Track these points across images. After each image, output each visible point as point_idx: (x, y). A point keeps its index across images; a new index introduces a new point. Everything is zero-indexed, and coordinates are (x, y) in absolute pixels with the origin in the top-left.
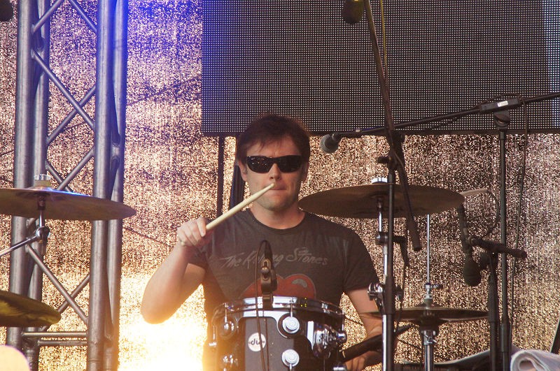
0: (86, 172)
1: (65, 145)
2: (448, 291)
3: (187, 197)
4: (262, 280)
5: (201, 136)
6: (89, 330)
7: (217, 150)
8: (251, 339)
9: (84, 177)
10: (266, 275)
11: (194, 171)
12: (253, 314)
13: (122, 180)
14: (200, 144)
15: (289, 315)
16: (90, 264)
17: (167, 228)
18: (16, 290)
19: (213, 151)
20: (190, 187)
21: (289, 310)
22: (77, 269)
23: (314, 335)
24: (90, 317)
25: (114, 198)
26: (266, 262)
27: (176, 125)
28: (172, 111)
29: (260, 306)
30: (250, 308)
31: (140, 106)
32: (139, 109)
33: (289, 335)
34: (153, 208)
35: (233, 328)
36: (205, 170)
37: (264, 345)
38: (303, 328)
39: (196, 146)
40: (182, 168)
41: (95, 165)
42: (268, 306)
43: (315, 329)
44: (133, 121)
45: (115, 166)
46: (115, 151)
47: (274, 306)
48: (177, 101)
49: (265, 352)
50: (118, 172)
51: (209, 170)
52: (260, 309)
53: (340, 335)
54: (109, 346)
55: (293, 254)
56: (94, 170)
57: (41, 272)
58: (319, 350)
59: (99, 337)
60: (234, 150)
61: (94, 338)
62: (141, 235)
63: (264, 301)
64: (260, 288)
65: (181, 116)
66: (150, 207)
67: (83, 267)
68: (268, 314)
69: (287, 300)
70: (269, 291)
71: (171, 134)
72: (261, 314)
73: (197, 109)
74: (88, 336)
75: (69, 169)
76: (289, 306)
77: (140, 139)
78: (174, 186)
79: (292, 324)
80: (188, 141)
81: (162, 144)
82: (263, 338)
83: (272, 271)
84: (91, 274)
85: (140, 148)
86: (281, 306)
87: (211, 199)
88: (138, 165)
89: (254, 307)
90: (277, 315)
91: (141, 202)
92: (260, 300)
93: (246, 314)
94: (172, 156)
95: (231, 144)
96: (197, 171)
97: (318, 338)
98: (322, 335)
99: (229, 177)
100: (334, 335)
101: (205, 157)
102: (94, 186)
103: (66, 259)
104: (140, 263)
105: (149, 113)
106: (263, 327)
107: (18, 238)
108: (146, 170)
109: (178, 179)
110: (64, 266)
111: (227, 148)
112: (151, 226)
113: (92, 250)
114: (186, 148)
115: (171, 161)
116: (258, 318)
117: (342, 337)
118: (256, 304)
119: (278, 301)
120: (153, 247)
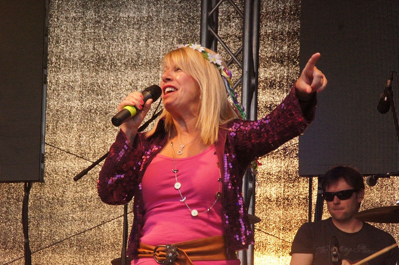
5: (299, 177)
17: (280, 230)
26: (335, 249)
45: (250, 194)
46: (250, 185)
60: (317, 185)
87: (305, 213)
95: (315, 180)
99: (314, 200)
108: (268, 197)
109: (286, 202)
111: (314, 184)
114: (291, 185)
120: (272, 240)
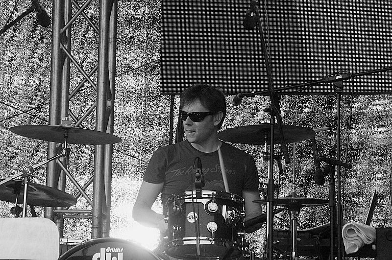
0: (93, 117)
1: (80, 101)
2: (306, 188)
3: (151, 132)
4: (196, 181)
8: (189, 215)
9: (91, 120)
10: (198, 178)
12: (190, 200)
14: (159, 101)
15: (211, 201)
16: (94, 171)
18: (51, 185)
19: (167, 105)
21: (212, 198)
22: (87, 174)
23: (226, 213)
24: (93, 203)
25: (108, 131)
26: (198, 170)
27: (145, 89)
29: (195, 196)
30: (189, 197)
31: (125, 78)
32: (124, 80)
33: (211, 213)
35: (178, 208)
37: (196, 219)
38: (220, 209)
41: (97, 112)
42: (199, 196)
43: (227, 210)
44: (120, 87)
46: (109, 103)
47: (203, 196)
49: (197, 223)
50: (110, 117)
52: (195, 198)
53: (241, 213)
54: (105, 219)
55: (215, 168)
57: (65, 175)
58: (229, 222)
59: (99, 213)
61: (96, 214)
63: (197, 193)
67: (90, 172)
68: (199, 200)
69: (210, 193)
70: (200, 187)
72: (195, 200)
74: (93, 213)
76: (211, 196)
79: (213, 206)
82: (196, 215)
83: (201, 175)
84: (94, 176)
86: (207, 196)
87: (166, 133)
89: (191, 196)
90: (204, 202)
92: (194, 192)
93: (186, 201)
94: (143, 108)
96: (158, 117)
97: (229, 215)
98: (231, 213)
100: (238, 213)
102: (97, 125)
103: (80, 168)
105: (130, 82)
106: (196, 208)
107: (52, 155)
108: (128, 116)
109: (147, 122)
110: (79, 172)
114: (152, 103)
115: (143, 111)
116: (193, 202)
117: (243, 215)
119: (205, 193)
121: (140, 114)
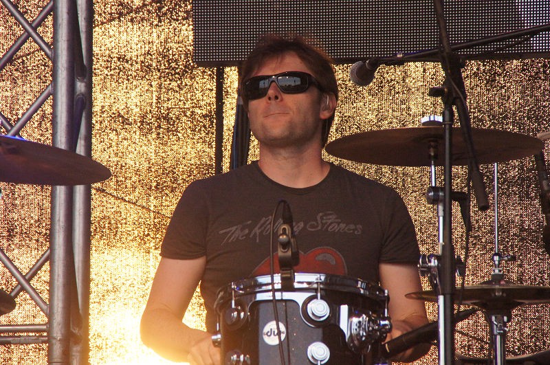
0: (43, 117)
1: (14, 81)
2: (521, 266)
3: (175, 148)
4: (280, 253)
5: (193, 67)
6: (50, 323)
7: (213, 85)
8: (267, 329)
9: (40, 123)
10: (285, 245)
11: (184, 112)
12: (267, 296)
13: (90, 127)
14: (191, 78)
15: (315, 297)
16: (50, 237)
17: (150, 189)
19: (208, 86)
20: (179, 134)
21: (316, 290)
22: (33, 244)
23: (348, 323)
24: (51, 306)
25: (80, 150)
26: (284, 229)
27: (159, 54)
28: (155, 35)
29: (278, 286)
30: (264, 288)
31: (113, 28)
32: (112, 33)
33: (316, 323)
34: (132, 163)
35: (242, 314)
36: (199, 112)
37: (283, 336)
38: (335, 314)
39: (187, 81)
40: (168, 109)
41: (54, 106)
42: (288, 286)
43: (350, 315)
44: (103, 48)
45: (81, 107)
46: (80, 87)
47: (296, 285)
48: (160, 21)
49: (285, 346)
50: (84, 115)
51: (204, 112)
52: (278, 290)
53: (382, 323)
54: (77, 343)
55: (316, 220)
56: (54, 114)
58: (356, 342)
59: (63, 330)
60: (236, 85)
61: (58, 333)
62: (117, 198)
63: (282, 279)
64: (277, 262)
65: (166, 42)
66: (128, 161)
67: (41, 240)
68: (287, 296)
69: (312, 277)
70: (289, 267)
71: (154, 65)
72: (278, 296)
73: (187, 32)
74: (49, 331)
75: (21, 112)
76: (315, 286)
77: (112, 72)
78: (158, 134)
79: (320, 308)
80: (176, 73)
81: (143, 78)
82: (282, 328)
83: (292, 240)
84: (51, 248)
85: (114, 85)
86: (305, 286)
87: (208, 150)
88: (110, 106)
89: (270, 287)
90: (300, 298)
91: (116, 155)
92: (277, 278)
93: (260, 297)
94: (155, 94)
95: (232, 76)
96: (188, 113)
97: (354, 327)
98: (360, 322)
99: (230, 120)
100: (375, 322)
101: (199, 95)
102: (54, 135)
103: (18, 230)
104: (115, 235)
105: (124, 37)
106: (282, 313)
108: (122, 113)
109: (164, 124)
110: (16, 240)
111: (227, 82)
112: (129, 185)
113: (52, 218)
114: (174, 84)
115: (154, 101)
116: (274, 301)
117: (386, 325)
118: (272, 283)
119: (301, 278)
120: (132, 214)
121: (149, 108)
